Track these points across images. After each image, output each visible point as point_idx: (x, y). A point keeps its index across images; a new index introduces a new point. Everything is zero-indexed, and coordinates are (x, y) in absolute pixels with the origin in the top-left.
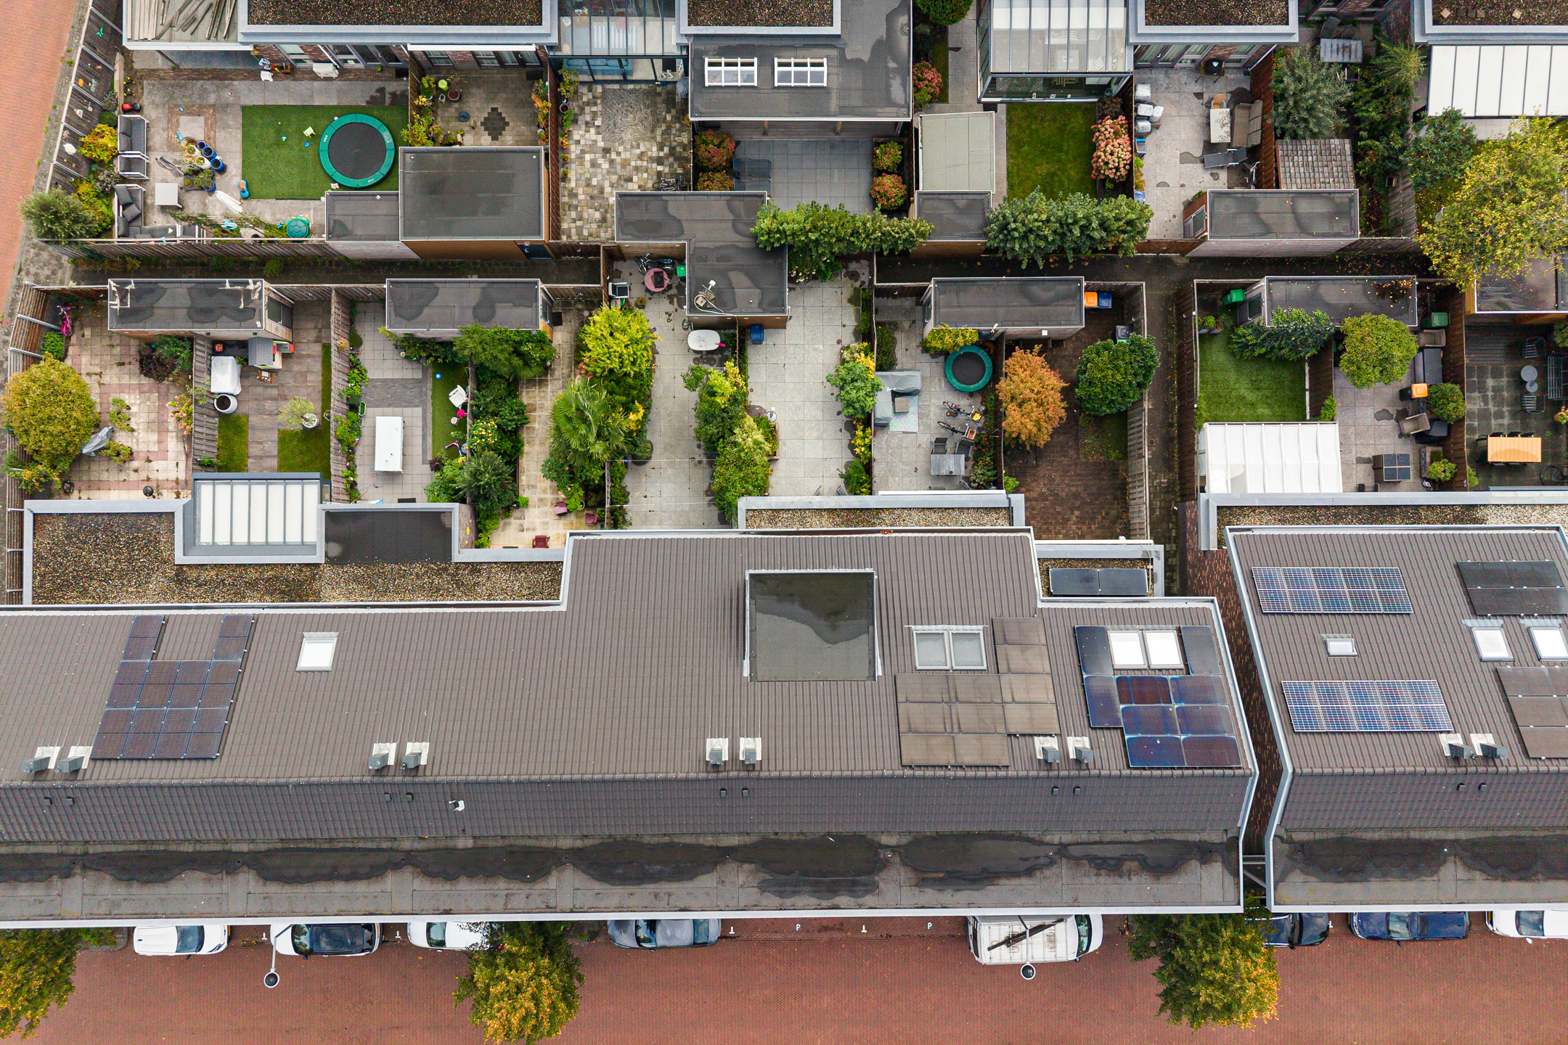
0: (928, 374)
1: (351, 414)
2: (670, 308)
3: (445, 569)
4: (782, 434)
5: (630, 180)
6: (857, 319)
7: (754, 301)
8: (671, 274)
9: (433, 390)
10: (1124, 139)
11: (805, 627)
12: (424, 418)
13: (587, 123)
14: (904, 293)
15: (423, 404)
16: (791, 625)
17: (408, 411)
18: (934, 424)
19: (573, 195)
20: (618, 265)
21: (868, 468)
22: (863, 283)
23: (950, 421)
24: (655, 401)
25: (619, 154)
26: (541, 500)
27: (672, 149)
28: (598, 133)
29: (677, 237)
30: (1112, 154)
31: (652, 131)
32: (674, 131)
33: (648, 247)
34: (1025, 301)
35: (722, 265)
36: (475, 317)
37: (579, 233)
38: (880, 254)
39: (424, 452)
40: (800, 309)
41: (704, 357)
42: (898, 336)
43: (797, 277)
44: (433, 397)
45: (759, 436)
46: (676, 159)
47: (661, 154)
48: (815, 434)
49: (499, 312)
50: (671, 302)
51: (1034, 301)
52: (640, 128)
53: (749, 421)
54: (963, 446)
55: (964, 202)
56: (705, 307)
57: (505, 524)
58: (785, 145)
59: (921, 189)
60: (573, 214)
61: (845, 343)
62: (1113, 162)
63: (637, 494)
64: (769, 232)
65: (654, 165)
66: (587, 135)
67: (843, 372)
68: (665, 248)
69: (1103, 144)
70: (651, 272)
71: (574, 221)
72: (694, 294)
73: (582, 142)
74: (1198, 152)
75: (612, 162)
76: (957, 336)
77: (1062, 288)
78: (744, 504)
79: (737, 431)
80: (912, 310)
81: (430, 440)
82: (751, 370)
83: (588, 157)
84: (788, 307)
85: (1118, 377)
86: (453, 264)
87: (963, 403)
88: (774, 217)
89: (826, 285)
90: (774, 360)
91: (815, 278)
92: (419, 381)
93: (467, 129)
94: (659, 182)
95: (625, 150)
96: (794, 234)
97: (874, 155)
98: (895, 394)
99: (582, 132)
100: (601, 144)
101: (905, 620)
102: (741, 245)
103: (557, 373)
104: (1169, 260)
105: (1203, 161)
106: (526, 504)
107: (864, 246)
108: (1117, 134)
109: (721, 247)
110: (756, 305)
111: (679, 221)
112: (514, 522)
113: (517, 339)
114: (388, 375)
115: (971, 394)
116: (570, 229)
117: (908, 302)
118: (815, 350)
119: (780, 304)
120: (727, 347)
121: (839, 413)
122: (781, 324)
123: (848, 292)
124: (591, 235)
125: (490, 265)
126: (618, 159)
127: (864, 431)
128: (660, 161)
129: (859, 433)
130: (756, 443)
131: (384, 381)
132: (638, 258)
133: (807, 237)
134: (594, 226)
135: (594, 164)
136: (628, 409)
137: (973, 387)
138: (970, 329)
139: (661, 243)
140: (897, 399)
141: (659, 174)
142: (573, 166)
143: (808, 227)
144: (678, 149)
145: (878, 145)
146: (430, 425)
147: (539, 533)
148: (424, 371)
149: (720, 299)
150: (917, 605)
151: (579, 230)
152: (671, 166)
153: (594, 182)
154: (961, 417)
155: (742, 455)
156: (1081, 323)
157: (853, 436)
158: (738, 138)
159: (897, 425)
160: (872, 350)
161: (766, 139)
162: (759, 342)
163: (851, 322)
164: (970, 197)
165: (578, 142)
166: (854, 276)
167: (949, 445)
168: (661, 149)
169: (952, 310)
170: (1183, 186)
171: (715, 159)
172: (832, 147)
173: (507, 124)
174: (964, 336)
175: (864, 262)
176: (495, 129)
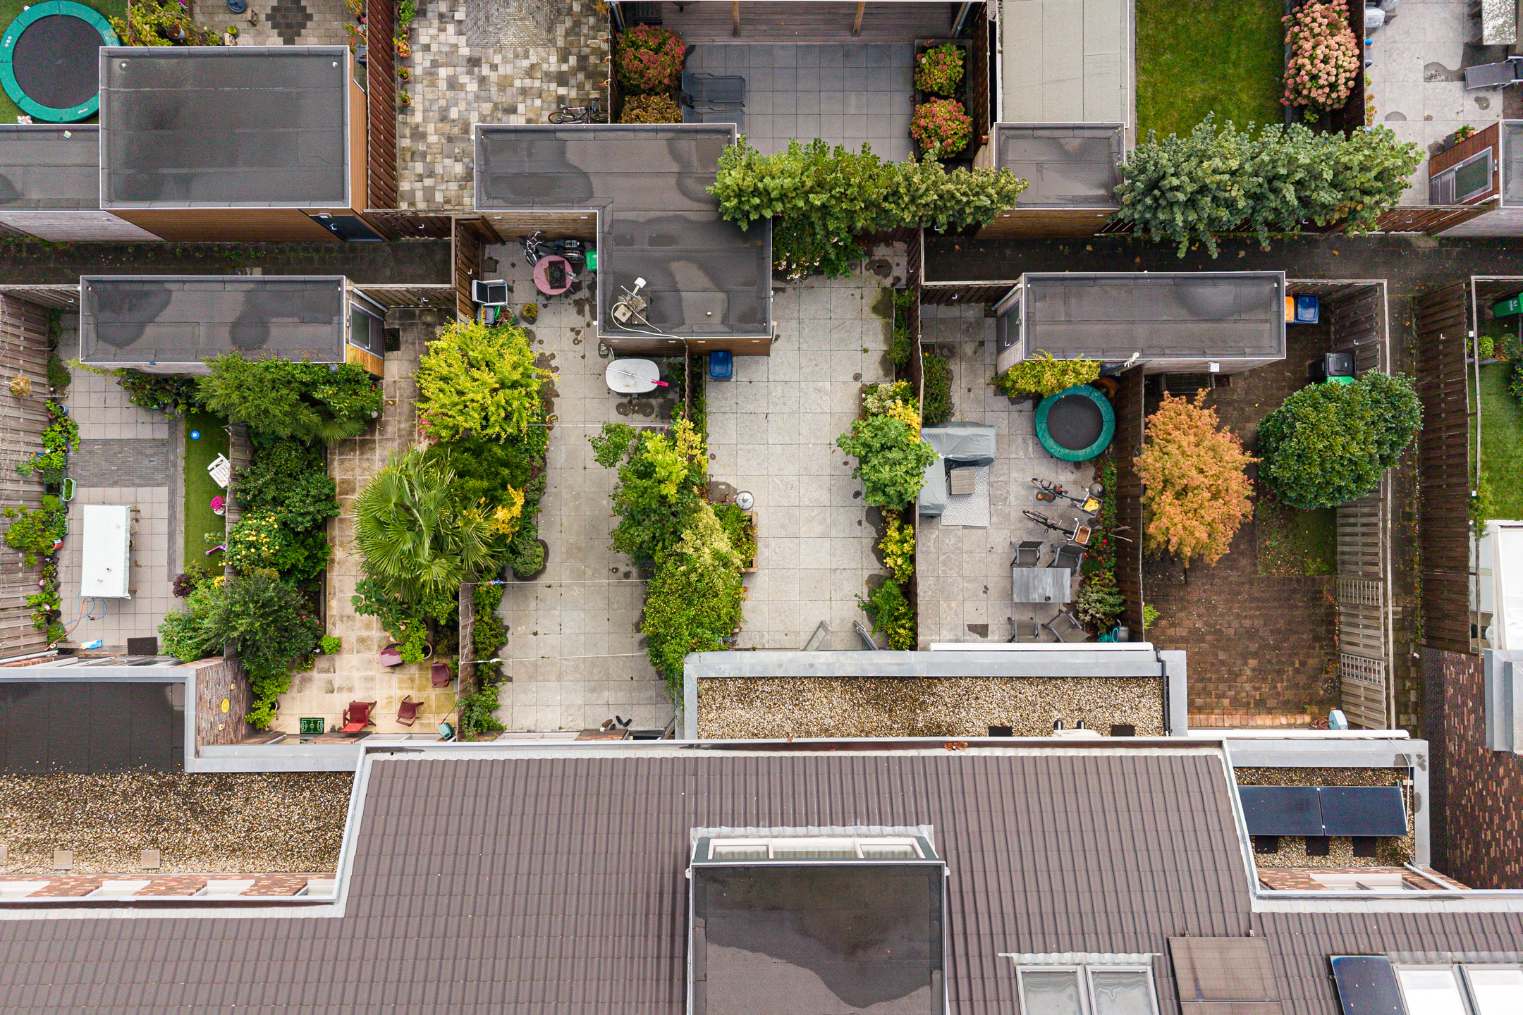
0: (1005, 430)
1: (48, 498)
2: (578, 321)
3: (173, 784)
4: (762, 530)
5: (512, 110)
6: (887, 340)
7: (716, 314)
8: (578, 266)
9: (187, 458)
10: (1346, 36)
11: (806, 973)
12: (172, 505)
13: (441, 16)
14: (968, 296)
15: (170, 480)
16: (777, 968)
17: (144, 493)
18: (1016, 514)
19: (418, 135)
20: (492, 251)
21: (909, 590)
22: (898, 279)
23: (1043, 510)
24: (553, 476)
25: (494, 67)
26: (362, 640)
27: (582, 59)
28: (460, 33)
29: (580, 202)
30: (1325, 61)
31: (550, 30)
32: (585, 30)
33: (536, 219)
34: (1182, 313)
35: (659, 251)
36: (234, 341)
37: (429, 199)
38: (930, 232)
39: (172, 561)
40: (794, 324)
41: (632, 403)
42: (956, 367)
43: (788, 270)
44: (187, 470)
45: (722, 543)
46: (588, 77)
47: (565, 67)
48: (818, 529)
49: (274, 331)
50: (580, 312)
51: (1198, 313)
52: (530, 24)
53: (708, 516)
54: (1067, 555)
55: (1077, 142)
56: (629, 324)
57: (304, 680)
58: (769, 51)
59: (999, 120)
60: (419, 167)
61: (868, 378)
62: (1326, 73)
63: (522, 629)
64: (740, 193)
65: (553, 86)
66: (442, 37)
67: (866, 435)
68: (562, 221)
69: (1308, 46)
70: (545, 262)
71: (420, 178)
72: (611, 302)
73: (434, 48)
74: (1453, 62)
75: (483, 80)
76: (1064, 372)
77: (1249, 291)
78: (696, 666)
79: (687, 534)
80: (978, 324)
81: (180, 541)
82: (711, 424)
83: (443, 72)
84: (773, 323)
85: (1355, 448)
86: (221, 249)
87: (1065, 478)
88: (749, 166)
89: (835, 283)
90: (750, 408)
91: (818, 271)
92: (163, 443)
93: (242, 25)
94: (560, 111)
95: (505, 61)
96: (783, 197)
97: (916, 68)
98: (950, 464)
99: (433, 31)
100: (465, 51)
101: (999, 940)
102: (693, 216)
103: (390, 430)
104: (1406, 243)
105: (1463, 78)
106: (338, 647)
107: (907, 217)
108: (1333, 27)
109: (659, 220)
110: (717, 320)
111: (585, 175)
112: (318, 677)
113: (307, 378)
114: (113, 434)
115: (1078, 465)
116: (413, 192)
117: (972, 312)
118: (818, 390)
119: (757, 317)
120: (672, 386)
121: (857, 494)
122: (763, 349)
123: (872, 295)
124: (447, 201)
125: (282, 251)
126: (493, 77)
127: (900, 529)
128: (562, 79)
129: (893, 533)
130: (716, 555)
131: (107, 443)
132: (523, 239)
133: (807, 201)
134: (453, 186)
135: (453, 84)
136: (494, 500)
137: (1082, 454)
138: (1088, 361)
139: (555, 212)
140: (954, 472)
141: (561, 99)
142: (419, 87)
143: (809, 183)
144: (593, 60)
145: (924, 50)
146: (181, 516)
147: (359, 697)
148: (172, 425)
149: (655, 311)
150: (1021, 908)
151: (429, 193)
152: (580, 87)
153: (454, 114)
154: (1062, 503)
155: (693, 577)
156: (1279, 352)
157: (882, 535)
158: (691, 40)
159: (954, 515)
160: (915, 393)
161: (736, 42)
162: (727, 378)
163: (877, 345)
164: (1088, 133)
165: (427, 48)
166: (882, 268)
167: (1043, 550)
168: (564, 59)
169: (1054, 328)
170: (1428, 118)
171: (651, 73)
172: (847, 55)
173: (310, 17)
174: (1077, 373)
175: (900, 246)
176: (289, 26)
